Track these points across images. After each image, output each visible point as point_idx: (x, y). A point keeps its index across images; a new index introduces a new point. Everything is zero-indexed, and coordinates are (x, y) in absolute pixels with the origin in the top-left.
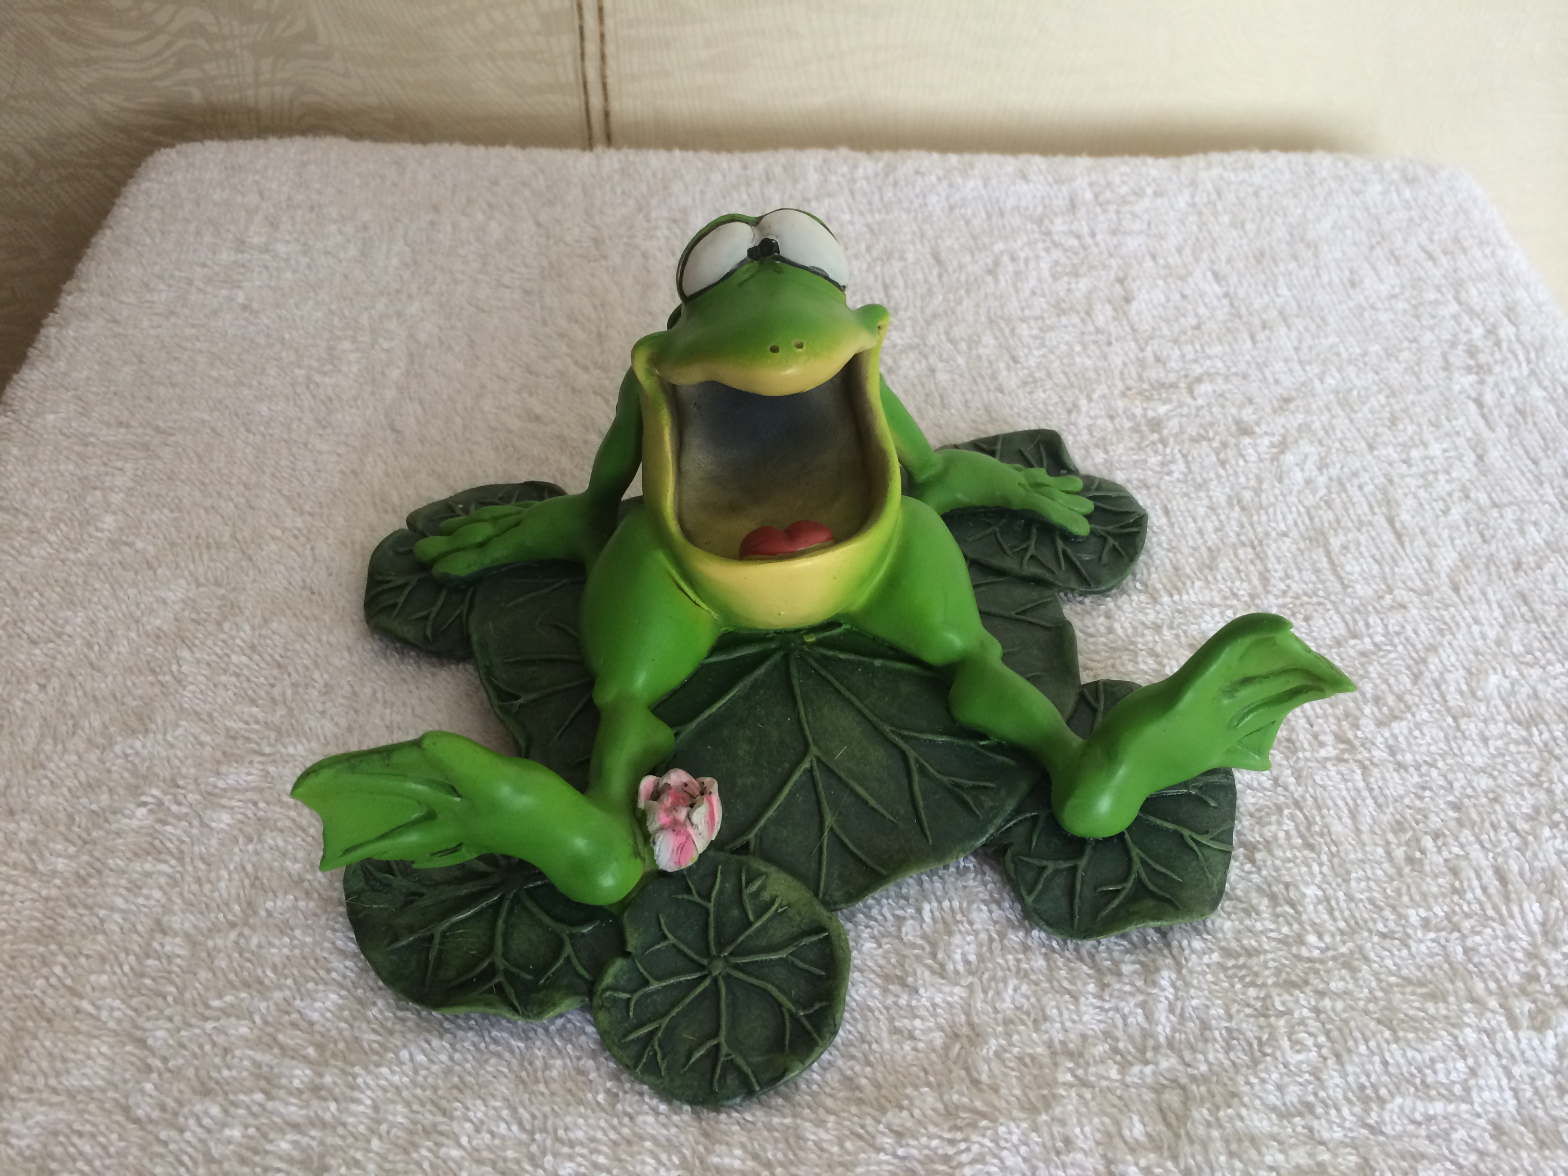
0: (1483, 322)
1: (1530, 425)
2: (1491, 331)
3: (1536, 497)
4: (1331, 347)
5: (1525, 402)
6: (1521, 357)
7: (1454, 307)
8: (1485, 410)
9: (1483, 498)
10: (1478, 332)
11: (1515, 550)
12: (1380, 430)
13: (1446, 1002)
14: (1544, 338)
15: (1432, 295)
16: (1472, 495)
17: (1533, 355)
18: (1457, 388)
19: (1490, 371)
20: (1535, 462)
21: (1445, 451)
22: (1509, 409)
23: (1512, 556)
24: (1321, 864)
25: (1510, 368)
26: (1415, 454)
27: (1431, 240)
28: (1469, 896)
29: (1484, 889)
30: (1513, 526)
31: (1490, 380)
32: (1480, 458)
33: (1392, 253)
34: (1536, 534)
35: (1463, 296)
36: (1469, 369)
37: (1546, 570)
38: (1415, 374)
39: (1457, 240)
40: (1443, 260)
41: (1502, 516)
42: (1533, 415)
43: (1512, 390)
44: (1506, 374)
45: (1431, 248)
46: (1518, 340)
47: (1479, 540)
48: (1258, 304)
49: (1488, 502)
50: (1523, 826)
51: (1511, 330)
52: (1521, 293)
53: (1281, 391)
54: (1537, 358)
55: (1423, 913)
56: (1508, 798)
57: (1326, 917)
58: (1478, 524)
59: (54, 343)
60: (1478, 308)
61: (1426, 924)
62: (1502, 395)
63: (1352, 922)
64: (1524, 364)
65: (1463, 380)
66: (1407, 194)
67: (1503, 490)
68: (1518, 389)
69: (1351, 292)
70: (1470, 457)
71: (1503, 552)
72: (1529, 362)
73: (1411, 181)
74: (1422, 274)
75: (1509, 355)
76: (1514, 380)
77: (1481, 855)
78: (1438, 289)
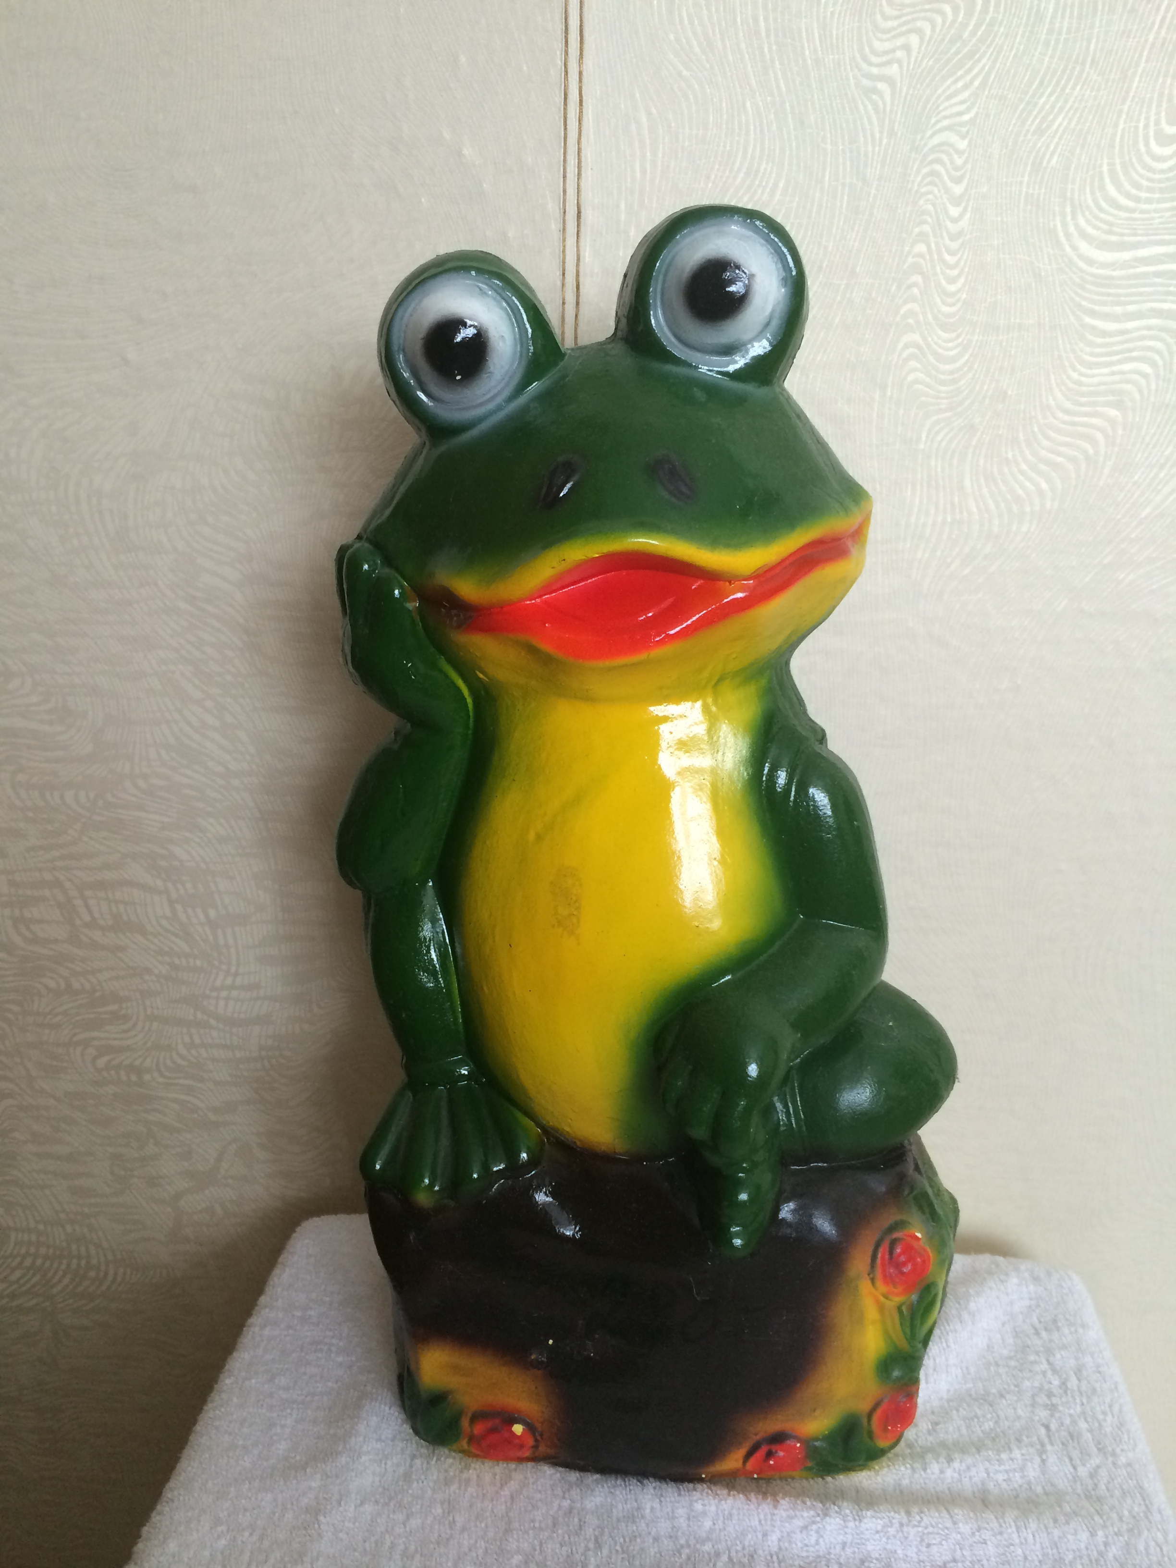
0: (1060, 1377)
2: (1064, 1384)
10: (1056, 1382)
14: (1094, 1391)
15: (1032, 1358)
19: (1058, 1409)
22: (1064, 1434)
40: (1044, 1334)
46: (1079, 1389)
51: (1076, 1382)
52: (1088, 1359)
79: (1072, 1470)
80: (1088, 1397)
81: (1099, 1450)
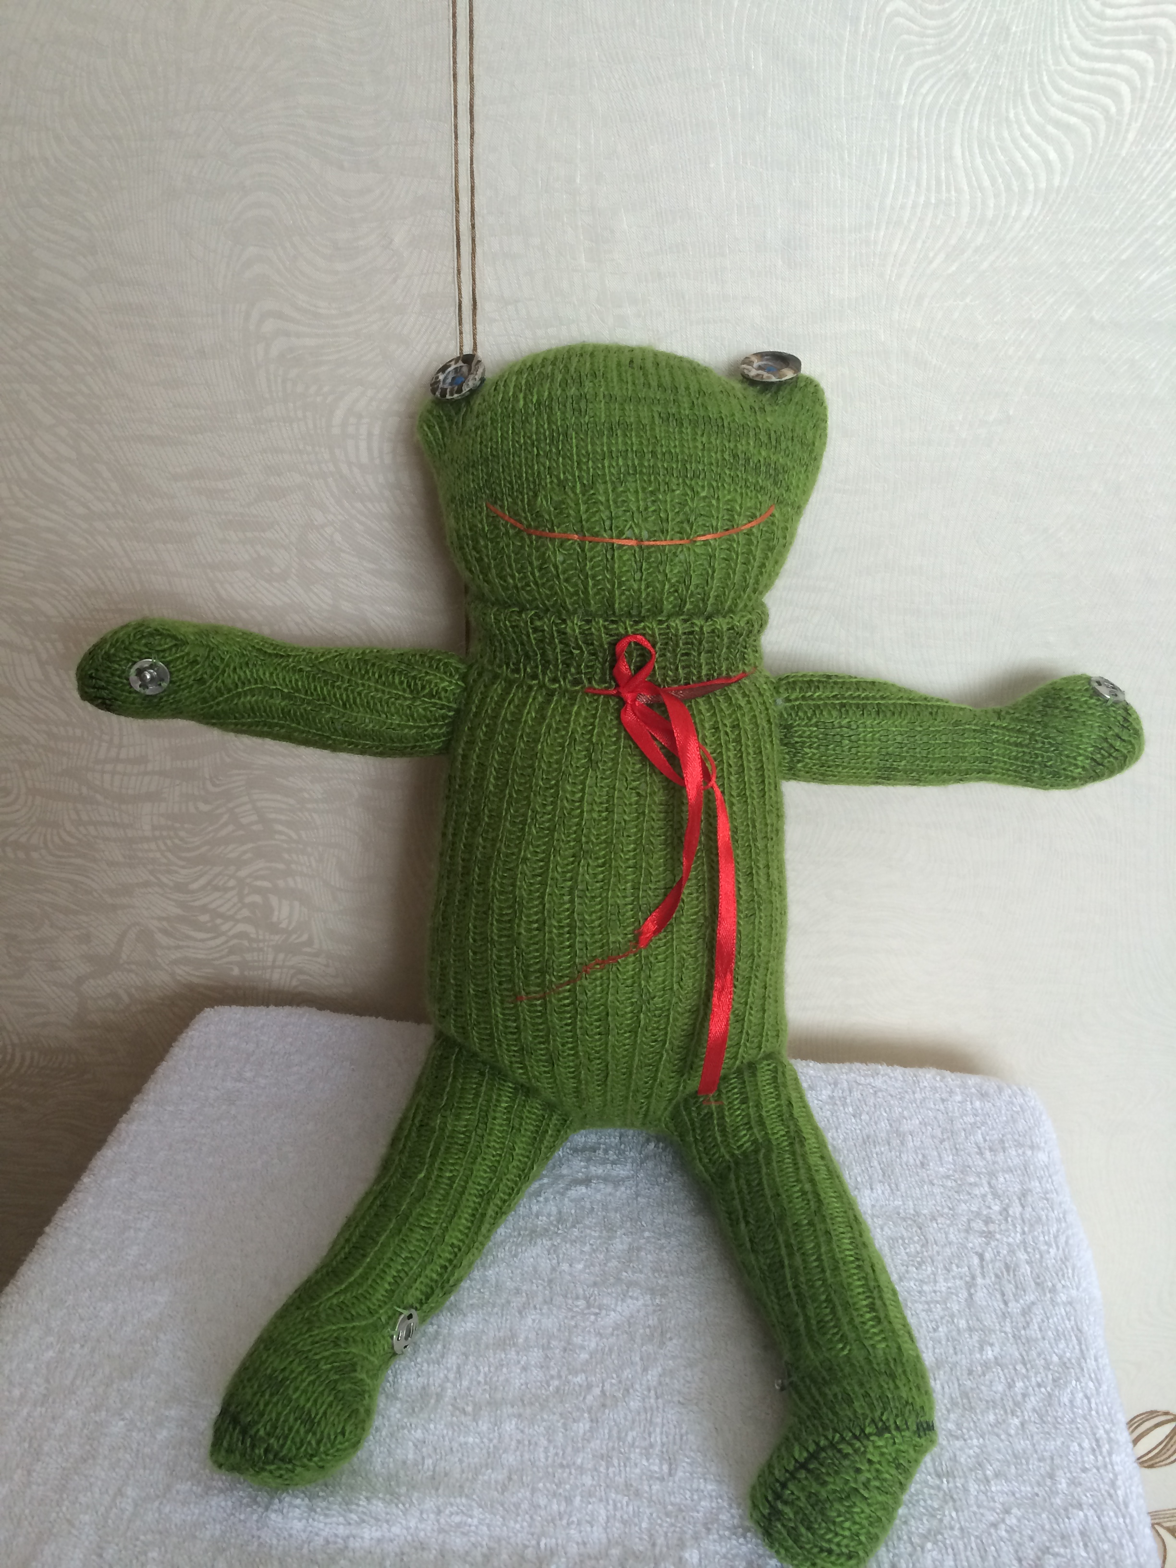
2: (1005, 1210)
3: (998, 1327)
6: (1019, 1229)
9: (962, 1324)
10: (997, 1208)
14: (1039, 1219)
15: (972, 1179)
19: (995, 1237)
20: (1006, 1303)
22: (999, 1265)
25: (1009, 1236)
27: (985, 1140)
30: (977, 1345)
31: (993, 1244)
32: (971, 1295)
33: (955, 1146)
34: (990, 1353)
35: (993, 1182)
36: (982, 1233)
39: (1002, 1141)
40: (988, 1154)
41: (971, 1337)
42: (1015, 1272)
43: (1006, 1252)
45: (982, 1145)
46: (1021, 1217)
47: (951, 1351)
49: (965, 1326)
50: (916, 1540)
51: (1019, 1209)
52: (1035, 1184)
56: (912, 1522)
59: (124, 1134)
60: (1000, 1192)
62: (998, 1252)
64: (1019, 1235)
65: (975, 1241)
67: (978, 1320)
68: (1010, 1251)
69: (920, 1170)
70: (964, 1294)
72: (1024, 1233)
74: (971, 1163)
75: (1011, 1227)
76: (1009, 1244)
78: (979, 1175)
80: (1031, 1225)
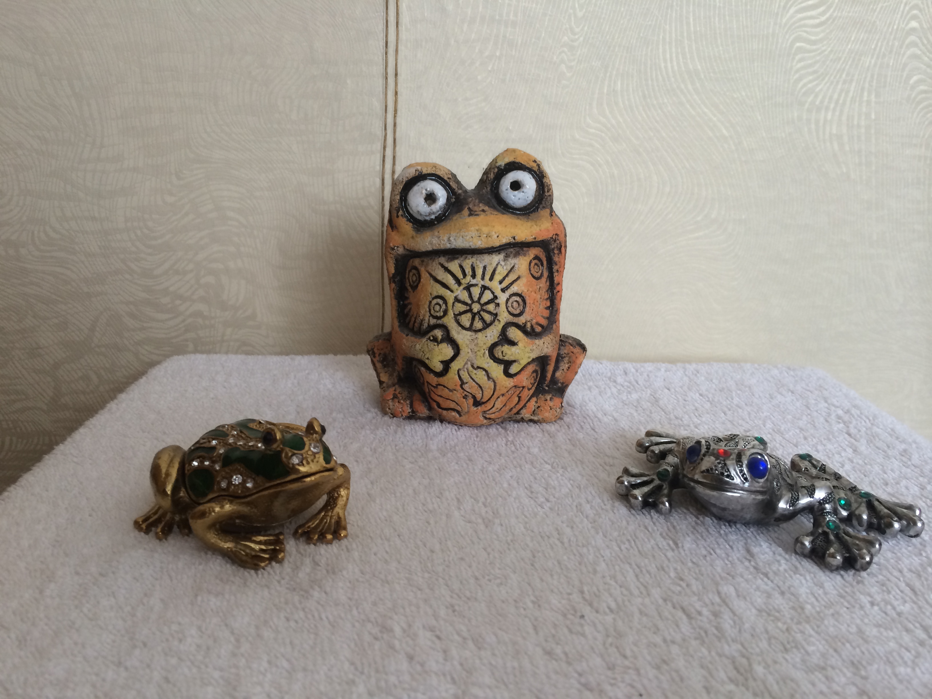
0: (842, 410)
1: (877, 440)
2: (848, 412)
4: (766, 417)
5: (872, 433)
6: (865, 419)
7: (826, 405)
8: (852, 435)
9: (860, 462)
10: (840, 412)
11: (883, 479)
12: (799, 440)
13: (891, 630)
15: (813, 401)
16: (855, 461)
17: (871, 418)
18: (836, 429)
19: (850, 423)
21: (835, 448)
22: (865, 435)
23: (882, 481)
24: (807, 581)
25: (861, 423)
26: (820, 448)
27: (808, 386)
28: (893, 593)
29: (902, 592)
30: (880, 471)
31: (851, 426)
32: (855, 450)
33: (789, 390)
34: (892, 473)
35: (829, 401)
36: (839, 423)
37: (902, 485)
38: (812, 424)
39: (821, 386)
40: (816, 392)
41: (872, 467)
42: (878, 437)
43: (864, 429)
44: (859, 424)
45: (808, 388)
46: (861, 413)
47: (863, 476)
48: (724, 403)
49: (863, 463)
51: (858, 412)
52: (858, 402)
53: (744, 428)
54: (874, 420)
55: (870, 599)
57: (813, 600)
58: (860, 471)
60: (838, 406)
61: (872, 604)
62: (859, 431)
63: (829, 603)
64: (867, 421)
65: (838, 426)
66: (792, 373)
68: (867, 429)
69: (771, 400)
70: (850, 450)
71: (877, 480)
72: (870, 420)
73: (794, 370)
74: (806, 396)
75: (859, 419)
76: (864, 427)
77: (896, 580)
78: (816, 400)
79: (884, 453)
81: (900, 442)
